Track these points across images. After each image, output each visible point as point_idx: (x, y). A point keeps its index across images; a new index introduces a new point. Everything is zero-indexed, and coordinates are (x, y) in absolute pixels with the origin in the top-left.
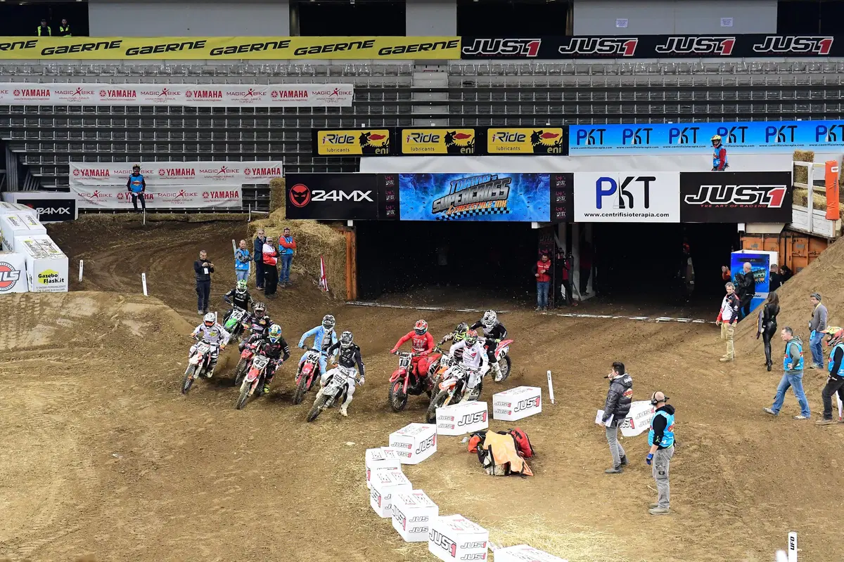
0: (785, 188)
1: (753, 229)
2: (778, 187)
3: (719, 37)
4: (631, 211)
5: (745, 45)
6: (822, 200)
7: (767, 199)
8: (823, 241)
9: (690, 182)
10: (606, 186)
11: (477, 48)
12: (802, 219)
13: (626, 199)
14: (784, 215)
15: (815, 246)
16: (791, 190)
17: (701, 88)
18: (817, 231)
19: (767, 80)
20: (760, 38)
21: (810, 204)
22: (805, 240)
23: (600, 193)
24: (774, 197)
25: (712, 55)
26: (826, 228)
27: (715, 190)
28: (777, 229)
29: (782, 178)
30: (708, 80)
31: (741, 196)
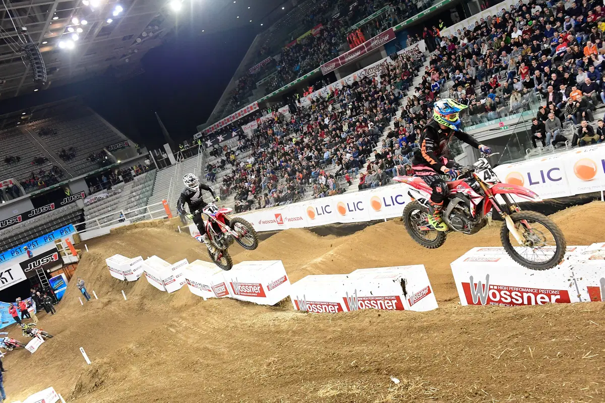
0: (57, 253)
1: (53, 270)
2: (54, 254)
3: (15, 217)
4: (7, 283)
5: (25, 216)
6: (70, 251)
7: (52, 259)
8: (76, 263)
9: (24, 265)
12: (67, 260)
13: (4, 280)
14: (60, 261)
15: (75, 265)
16: (59, 253)
17: (16, 235)
18: (73, 261)
19: (38, 224)
20: (30, 212)
21: (67, 254)
22: (71, 265)
24: (54, 257)
25: (15, 223)
26: (75, 259)
27: (34, 264)
28: (61, 266)
29: (54, 250)
30: (18, 232)
31: (44, 261)
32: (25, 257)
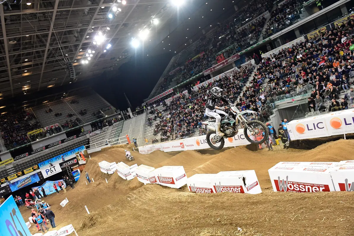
0: (76, 159)
1: (74, 167)
2: (75, 160)
3: (58, 142)
4: (53, 173)
5: (63, 141)
6: (82, 159)
7: (74, 162)
8: (85, 164)
9: (61, 164)
10: (47, 171)
11: (16, 158)
12: (81, 162)
13: (52, 171)
14: (78, 163)
15: (84, 165)
16: (77, 159)
17: (58, 150)
18: (83, 163)
19: (68, 145)
20: (65, 139)
21: (81, 160)
22: (82, 165)
23: (47, 172)
24: (75, 161)
25: (58, 145)
26: (84, 162)
27: (65, 164)
28: (78, 166)
29: (75, 158)
30: (59, 148)
31: (70, 163)
32: (61, 161)
